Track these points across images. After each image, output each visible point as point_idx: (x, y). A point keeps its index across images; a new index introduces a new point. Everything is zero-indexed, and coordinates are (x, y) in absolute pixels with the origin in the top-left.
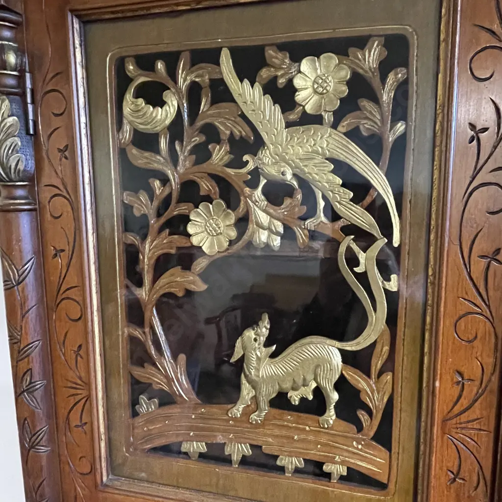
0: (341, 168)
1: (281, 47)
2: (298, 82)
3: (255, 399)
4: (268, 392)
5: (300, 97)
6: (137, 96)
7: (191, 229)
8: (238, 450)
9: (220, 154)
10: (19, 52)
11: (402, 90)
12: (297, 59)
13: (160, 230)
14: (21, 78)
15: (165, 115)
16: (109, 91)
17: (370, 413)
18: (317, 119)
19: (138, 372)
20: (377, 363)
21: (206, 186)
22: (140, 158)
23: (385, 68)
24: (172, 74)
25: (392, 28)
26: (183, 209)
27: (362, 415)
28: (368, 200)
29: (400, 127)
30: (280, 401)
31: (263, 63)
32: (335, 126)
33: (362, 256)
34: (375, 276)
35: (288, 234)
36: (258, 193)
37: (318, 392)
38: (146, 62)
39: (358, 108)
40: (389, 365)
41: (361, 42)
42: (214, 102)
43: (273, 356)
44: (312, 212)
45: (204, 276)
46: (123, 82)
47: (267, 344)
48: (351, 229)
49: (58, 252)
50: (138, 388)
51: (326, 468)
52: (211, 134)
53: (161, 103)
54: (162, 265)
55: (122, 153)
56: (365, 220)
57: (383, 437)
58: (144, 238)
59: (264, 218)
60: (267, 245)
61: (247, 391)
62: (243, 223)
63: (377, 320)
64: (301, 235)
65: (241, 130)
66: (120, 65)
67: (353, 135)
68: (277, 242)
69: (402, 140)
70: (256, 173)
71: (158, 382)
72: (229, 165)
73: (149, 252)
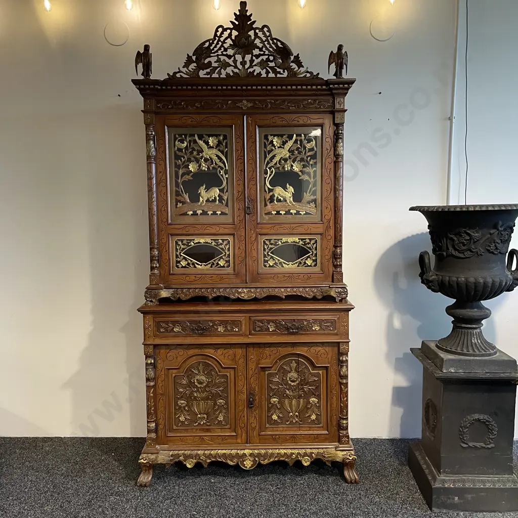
0: (217, 156)
1: (206, 135)
2: (209, 141)
3: (203, 201)
4: (206, 199)
5: (210, 143)
6: (178, 141)
7: (190, 167)
8: (199, 212)
9: (195, 153)
10: (154, 132)
11: (226, 143)
12: (209, 137)
13: (183, 167)
14: (154, 137)
15: (185, 145)
16: (173, 141)
17: (224, 200)
18: (213, 147)
19: (177, 198)
20: (225, 191)
21: (192, 159)
22: (179, 153)
23: (224, 140)
24: (186, 137)
25: (224, 133)
26: (188, 163)
27: (223, 202)
28: (222, 161)
29: (227, 149)
30: (208, 201)
31: (203, 137)
32: (216, 149)
33: (221, 171)
34: (224, 175)
35: (208, 168)
36: (203, 160)
37: (215, 198)
38: (180, 135)
39: (220, 146)
40: (227, 191)
41: (220, 135)
42: (194, 143)
43: (206, 192)
44: (213, 164)
45: (192, 176)
46: (175, 139)
47: (205, 189)
48: (219, 167)
49: (160, 172)
50: (177, 201)
51: (217, 213)
52: (194, 149)
53: (184, 143)
54: (183, 175)
55: (175, 152)
56: (222, 165)
57: (227, 205)
58: (179, 169)
59: (204, 165)
60: (205, 170)
61: (201, 199)
62: (200, 166)
63: (225, 183)
64: (211, 168)
65: (199, 149)
66: (175, 136)
67: (219, 150)
68: (206, 169)
69: (227, 151)
70: (202, 157)
71: (182, 200)
72: (197, 155)
73: (181, 172)
